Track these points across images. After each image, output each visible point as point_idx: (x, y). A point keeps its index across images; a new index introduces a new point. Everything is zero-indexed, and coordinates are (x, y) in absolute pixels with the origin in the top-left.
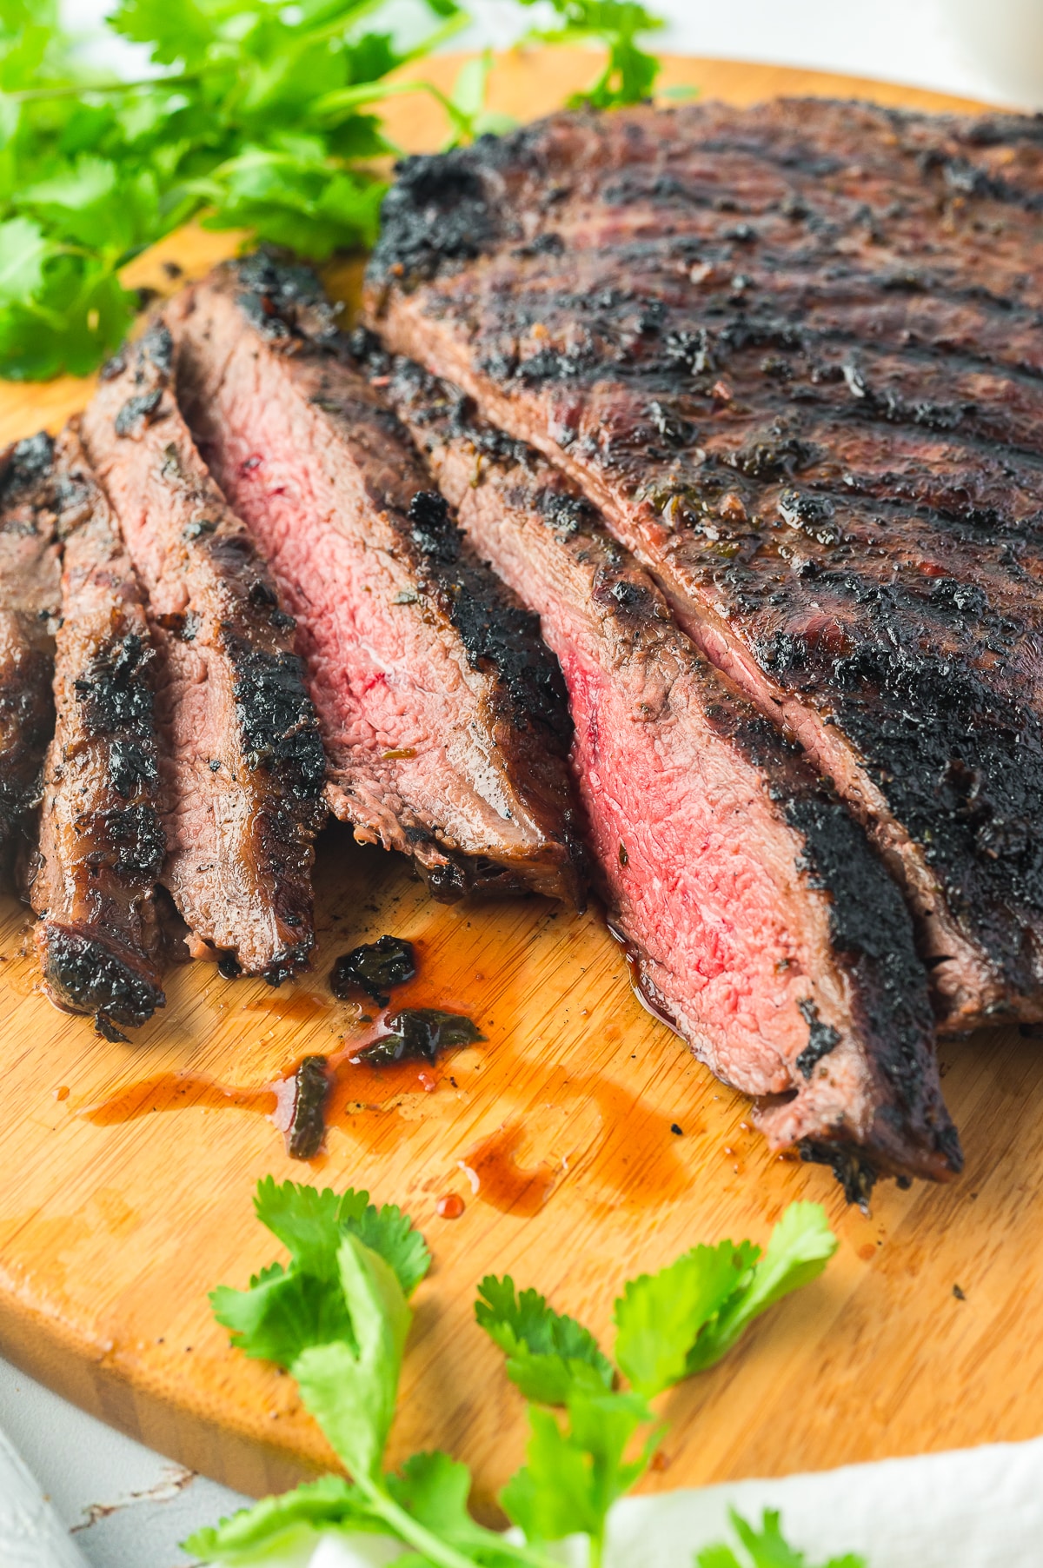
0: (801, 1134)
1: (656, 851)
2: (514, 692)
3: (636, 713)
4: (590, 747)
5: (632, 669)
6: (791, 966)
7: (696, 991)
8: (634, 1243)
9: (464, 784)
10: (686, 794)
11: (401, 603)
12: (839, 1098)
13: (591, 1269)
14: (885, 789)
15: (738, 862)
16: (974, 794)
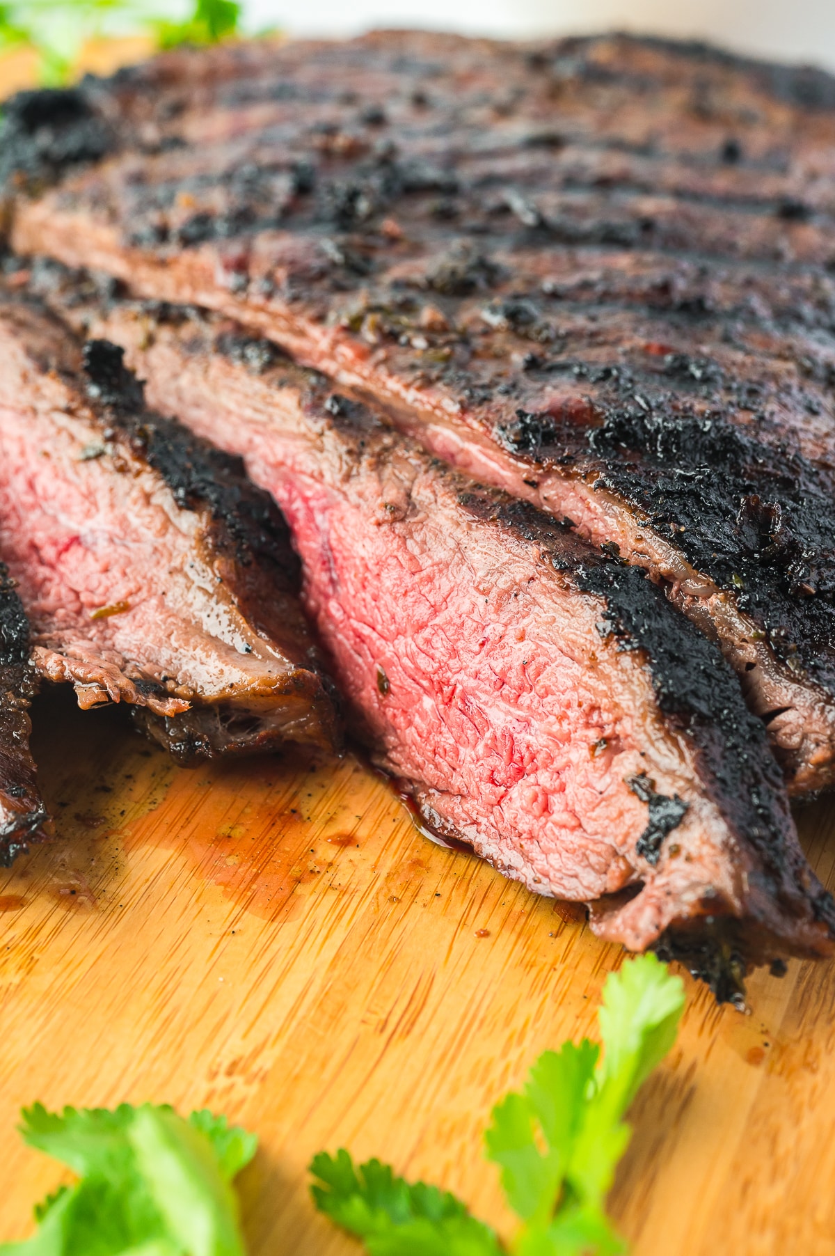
0: (665, 921)
1: (423, 662)
2: (232, 526)
3: (381, 515)
4: (324, 577)
5: (363, 479)
6: (610, 745)
7: (492, 806)
8: (489, 1091)
9: (192, 628)
10: (452, 590)
11: (88, 459)
12: (700, 872)
13: (446, 1128)
14: (679, 542)
15: (526, 648)
16: (778, 528)
